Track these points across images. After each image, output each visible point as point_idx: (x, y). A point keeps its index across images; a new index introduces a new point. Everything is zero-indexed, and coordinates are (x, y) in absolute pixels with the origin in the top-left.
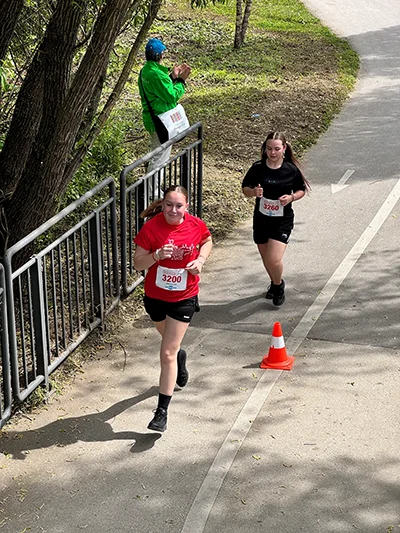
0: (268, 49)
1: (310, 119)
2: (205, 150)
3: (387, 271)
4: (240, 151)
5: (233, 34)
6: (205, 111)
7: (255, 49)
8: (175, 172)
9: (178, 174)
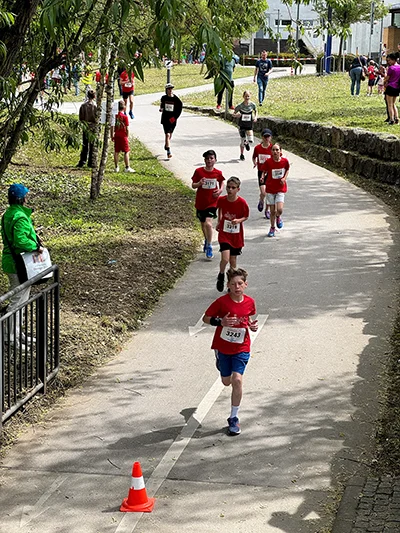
0: (123, 200)
1: (166, 265)
2: (62, 296)
3: (252, 412)
4: (98, 296)
5: (89, 186)
6: (62, 259)
7: (111, 200)
8: (32, 317)
9: (34, 319)
